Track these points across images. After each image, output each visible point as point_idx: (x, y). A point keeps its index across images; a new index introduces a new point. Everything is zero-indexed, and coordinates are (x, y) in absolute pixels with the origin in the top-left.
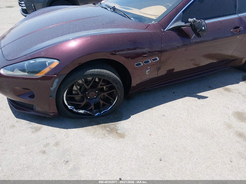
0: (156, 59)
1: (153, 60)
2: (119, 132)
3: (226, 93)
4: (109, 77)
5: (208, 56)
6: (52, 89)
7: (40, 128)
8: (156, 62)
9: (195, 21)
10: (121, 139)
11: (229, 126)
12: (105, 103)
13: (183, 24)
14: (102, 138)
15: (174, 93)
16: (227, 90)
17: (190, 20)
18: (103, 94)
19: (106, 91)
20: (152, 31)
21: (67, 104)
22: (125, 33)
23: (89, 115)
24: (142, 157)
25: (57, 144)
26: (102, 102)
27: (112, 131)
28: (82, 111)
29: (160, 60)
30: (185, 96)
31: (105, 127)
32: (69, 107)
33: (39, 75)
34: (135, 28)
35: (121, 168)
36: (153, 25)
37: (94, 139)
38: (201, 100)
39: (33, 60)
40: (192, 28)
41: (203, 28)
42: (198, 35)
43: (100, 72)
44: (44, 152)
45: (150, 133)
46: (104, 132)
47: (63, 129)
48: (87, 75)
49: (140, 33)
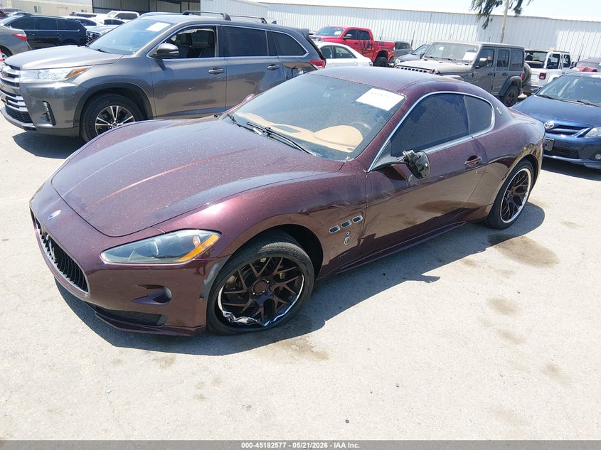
0: (359, 219)
1: (355, 220)
2: (314, 349)
3: (468, 268)
4: (295, 254)
5: (428, 207)
6: (206, 282)
7: (172, 360)
8: (359, 223)
9: (413, 155)
10: (323, 362)
11: (487, 324)
12: (282, 301)
13: (394, 159)
14: (291, 363)
15: (384, 274)
16: (469, 263)
17: (405, 153)
18: (277, 285)
19: (283, 280)
20: (349, 174)
21: (221, 308)
22: (313, 181)
23: (257, 325)
24: (368, 385)
25: (217, 381)
26: (276, 299)
27: (303, 349)
28: (244, 320)
29: (364, 220)
30: (405, 279)
31: (289, 345)
32: (224, 312)
33: (185, 260)
34: (323, 170)
35: (341, 405)
36: (350, 163)
37: (278, 367)
38: (431, 283)
39: (171, 234)
40: (408, 165)
41: (426, 165)
42: (418, 175)
43: (282, 247)
44: (202, 397)
45: (368, 347)
46: (290, 352)
47: (216, 357)
48: (261, 255)
49: (334, 179)
